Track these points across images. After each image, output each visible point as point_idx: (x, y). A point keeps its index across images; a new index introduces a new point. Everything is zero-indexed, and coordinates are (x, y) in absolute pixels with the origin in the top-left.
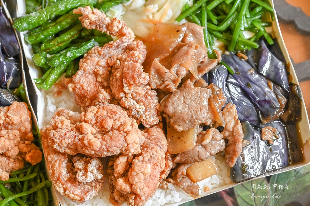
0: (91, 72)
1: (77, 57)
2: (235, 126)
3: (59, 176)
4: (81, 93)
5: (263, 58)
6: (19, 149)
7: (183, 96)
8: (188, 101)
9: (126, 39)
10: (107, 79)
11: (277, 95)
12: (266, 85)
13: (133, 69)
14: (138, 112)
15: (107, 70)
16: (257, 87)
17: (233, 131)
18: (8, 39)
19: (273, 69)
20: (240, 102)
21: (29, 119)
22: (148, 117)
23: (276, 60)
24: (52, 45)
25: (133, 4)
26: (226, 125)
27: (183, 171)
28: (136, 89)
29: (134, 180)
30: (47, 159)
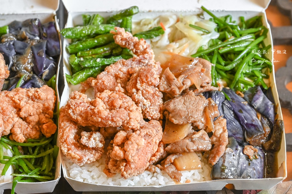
0: (113, 74)
1: (105, 64)
2: (222, 133)
3: (66, 139)
4: (101, 87)
5: (257, 96)
6: (39, 118)
7: (184, 99)
8: (187, 104)
9: (147, 56)
10: (125, 83)
11: (262, 124)
12: (255, 115)
13: (148, 71)
14: (144, 105)
15: (127, 76)
16: (247, 114)
17: (220, 137)
18: (53, 43)
19: (263, 105)
20: (231, 122)
21: (54, 101)
22: (151, 110)
23: (267, 100)
24: (87, 53)
25: (160, 42)
26: (215, 132)
27: (171, 159)
28: (146, 87)
29: (128, 147)
30: (60, 125)
